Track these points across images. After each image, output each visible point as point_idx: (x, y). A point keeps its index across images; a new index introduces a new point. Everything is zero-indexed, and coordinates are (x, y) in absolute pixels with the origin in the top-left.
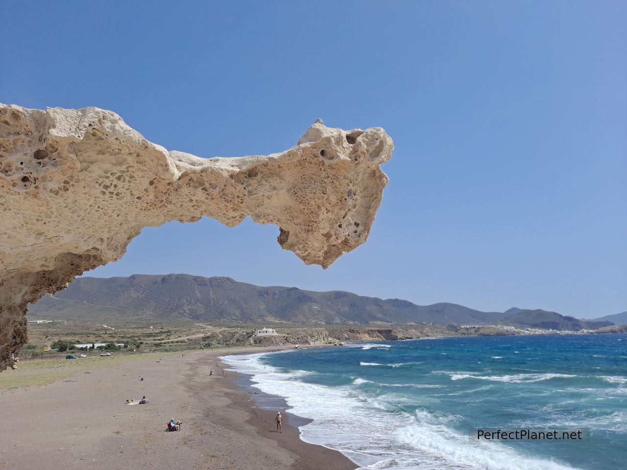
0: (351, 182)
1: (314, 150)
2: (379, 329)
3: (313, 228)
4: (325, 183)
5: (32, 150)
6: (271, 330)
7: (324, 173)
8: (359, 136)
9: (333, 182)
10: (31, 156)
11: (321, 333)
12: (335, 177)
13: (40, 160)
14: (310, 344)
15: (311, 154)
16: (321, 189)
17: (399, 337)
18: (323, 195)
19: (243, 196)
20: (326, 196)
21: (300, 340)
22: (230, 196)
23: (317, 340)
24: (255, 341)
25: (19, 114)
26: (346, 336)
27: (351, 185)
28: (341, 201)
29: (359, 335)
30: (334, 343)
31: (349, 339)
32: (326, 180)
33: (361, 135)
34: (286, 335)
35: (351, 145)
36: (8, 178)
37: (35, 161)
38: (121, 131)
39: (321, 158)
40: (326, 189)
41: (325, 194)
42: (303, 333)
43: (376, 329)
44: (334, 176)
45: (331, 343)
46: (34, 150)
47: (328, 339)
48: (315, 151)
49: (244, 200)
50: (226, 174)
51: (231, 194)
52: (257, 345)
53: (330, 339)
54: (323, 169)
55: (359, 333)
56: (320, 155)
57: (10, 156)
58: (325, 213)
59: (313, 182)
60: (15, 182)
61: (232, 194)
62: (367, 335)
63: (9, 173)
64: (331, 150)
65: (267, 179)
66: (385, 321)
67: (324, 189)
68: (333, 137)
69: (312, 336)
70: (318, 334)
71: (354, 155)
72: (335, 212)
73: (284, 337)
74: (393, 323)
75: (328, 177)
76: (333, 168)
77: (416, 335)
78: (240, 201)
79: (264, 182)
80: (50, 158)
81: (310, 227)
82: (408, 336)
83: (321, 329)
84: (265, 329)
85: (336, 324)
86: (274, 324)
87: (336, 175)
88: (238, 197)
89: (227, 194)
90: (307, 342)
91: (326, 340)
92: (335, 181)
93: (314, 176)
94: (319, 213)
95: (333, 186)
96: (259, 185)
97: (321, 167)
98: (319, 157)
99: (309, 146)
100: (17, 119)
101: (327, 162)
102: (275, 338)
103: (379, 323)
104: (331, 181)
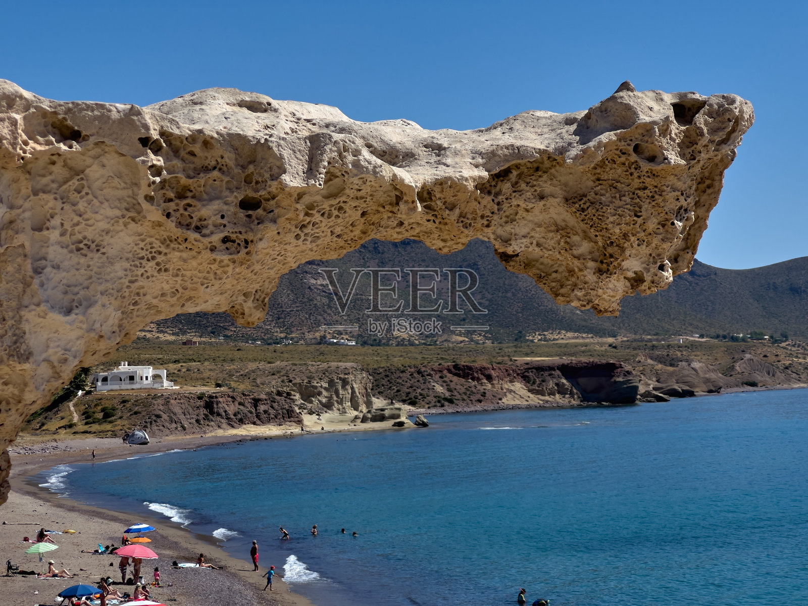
0: (682, 194)
1: (623, 143)
2: (566, 360)
3: (611, 268)
4: (639, 197)
5: (236, 197)
6: (149, 371)
7: (637, 181)
8: (697, 112)
9: (653, 197)
10: (236, 205)
11: (345, 382)
12: (657, 190)
13: (250, 212)
14: (300, 422)
15: (617, 149)
16: (632, 208)
17: (642, 389)
18: (635, 218)
19: (491, 215)
20: (640, 221)
21: (262, 408)
22: (470, 216)
23: (328, 406)
24: (87, 416)
25: (212, 141)
26: (439, 389)
27: (682, 198)
28: (663, 226)
29: (489, 386)
30: (393, 417)
31: (451, 401)
32: (640, 193)
33: (702, 111)
34: (210, 390)
35: (683, 128)
36: (206, 241)
37: (242, 214)
38: (370, 167)
39: (634, 157)
40: (640, 208)
41: (639, 217)
42: (274, 384)
43: (555, 360)
44: (656, 187)
45: (382, 418)
46: (241, 197)
47: (369, 404)
48: (622, 145)
49: (493, 222)
50: (471, 185)
51: (472, 213)
52: (95, 427)
53: (378, 403)
54: (636, 175)
55: (489, 378)
56: (631, 152)
57: (204, 205)
58: (635, 245)
59: (618, 196)
60: (214, 244)
61: (474, 212)
62: (519, 387)
63: (204, 231)
64: (652, 145)
65: (528, 180)
66: (589, 330)
67: (637, 209)
68: (654, 123)
69: (308, 394)
70: (331, 383)
71: (690, 150)
72: (653, 245)
73: (200, 397)
74: (620, 338)
75: (645, 188)
76: (654, 175)
77: (707, 381)
78: (486, 223)
79: (523, 186)
80: (265, 210)
81: (605, 265)
82: (678, 387)
83: (343, 365)
84: (124, 368)
85: (401, 343)
86: (161, 346)
87: (659, 185)
88: (482, 217)
89: (466, 213)
90: (289, 415)
91: (364, 408)
92: (657, 197)
93: (619, 184)
94: (626, 245)
95: (653, 203)
96: (514, 192)
97: (633, 170)
98: (629, 155)
99: (614, 138)
100: (206, 147)
101: (645, 166)
102: (167, 402)
103: (567, 338)
104: (650, 195)
